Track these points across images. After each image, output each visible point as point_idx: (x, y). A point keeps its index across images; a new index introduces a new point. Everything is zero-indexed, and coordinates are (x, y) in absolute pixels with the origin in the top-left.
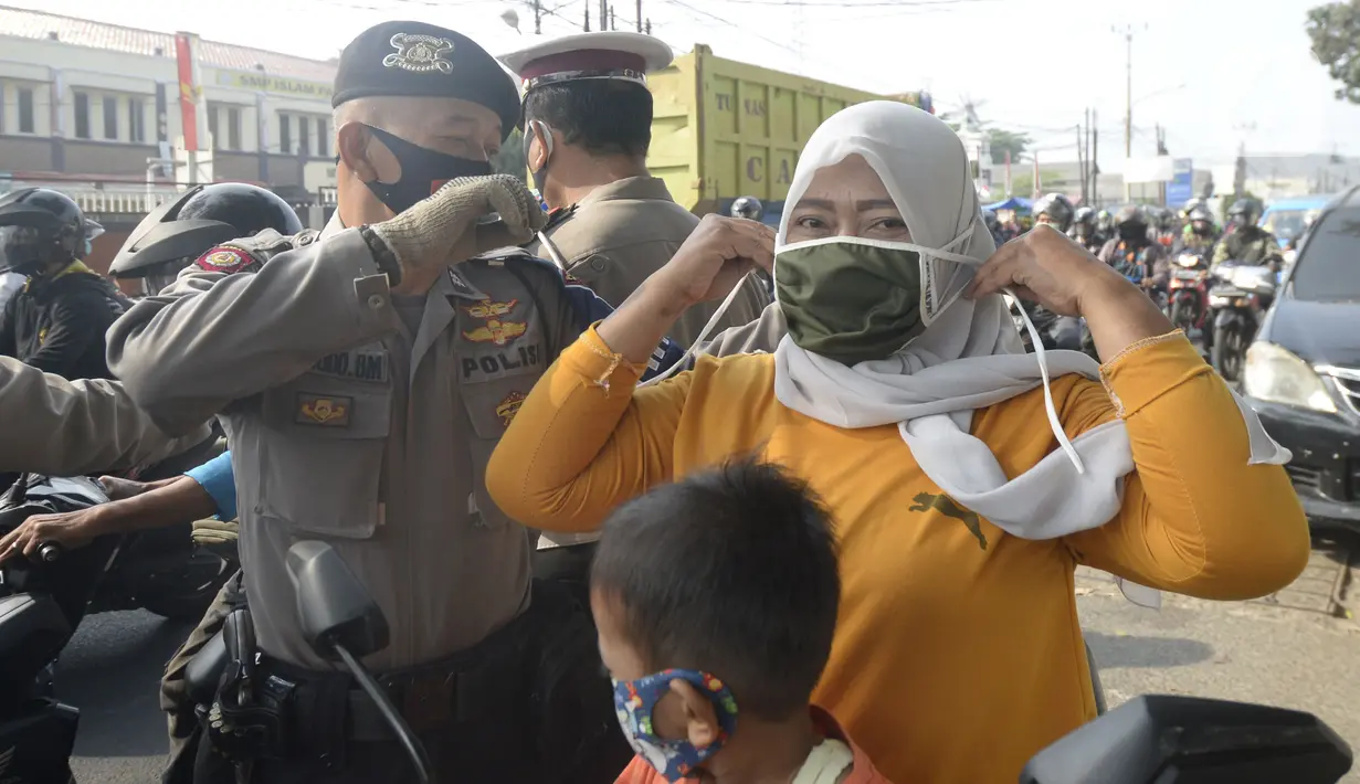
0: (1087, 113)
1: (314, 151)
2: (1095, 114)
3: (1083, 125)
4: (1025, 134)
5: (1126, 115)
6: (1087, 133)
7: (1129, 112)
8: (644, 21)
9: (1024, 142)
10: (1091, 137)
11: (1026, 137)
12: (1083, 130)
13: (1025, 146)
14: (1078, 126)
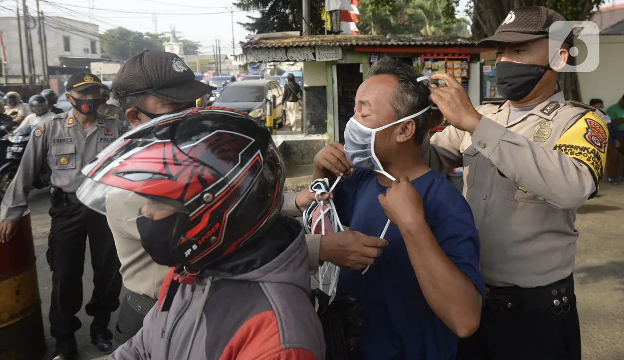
0: (216, 41)
2: (219, 41)
3: (215, 45)
4: (198, 42)
5: (232, 40)
6: (217, 48)
7: (233, 39)
9: (198, 45)
10: (218, 49)
11: (199, 44)
12: (215, 47)
13: (199, 48)
14: (213, 45)
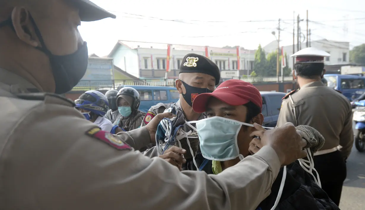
1: (222, 69)
8: (309, 29)
